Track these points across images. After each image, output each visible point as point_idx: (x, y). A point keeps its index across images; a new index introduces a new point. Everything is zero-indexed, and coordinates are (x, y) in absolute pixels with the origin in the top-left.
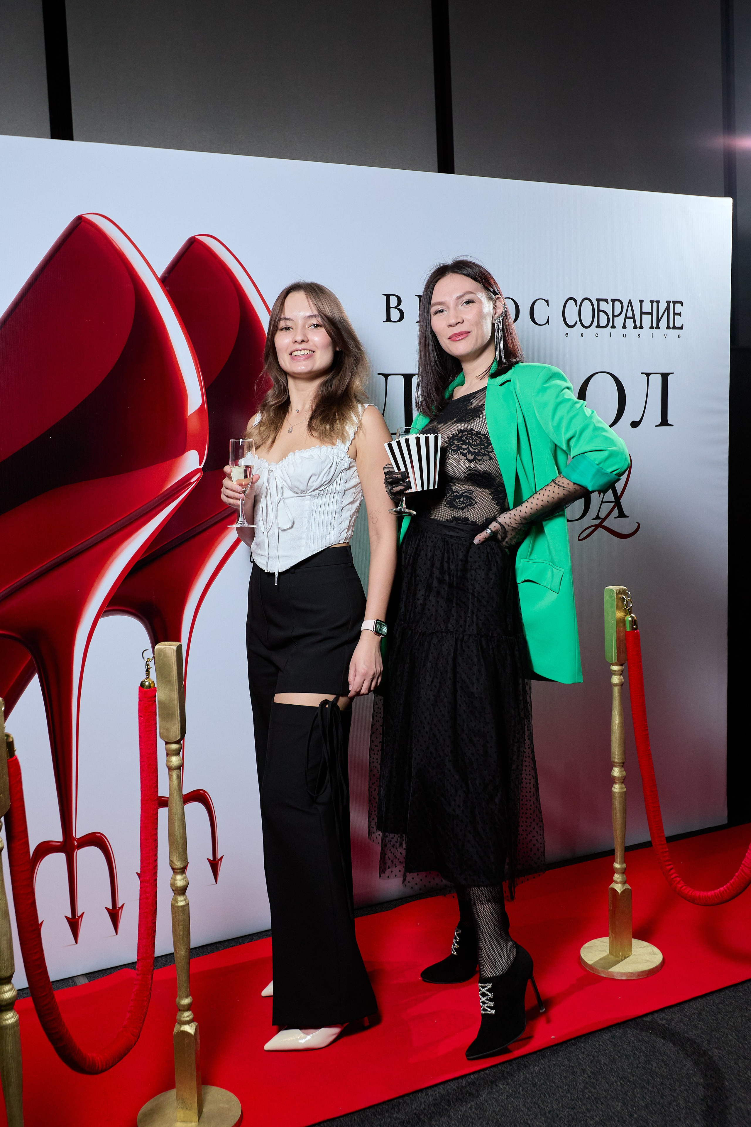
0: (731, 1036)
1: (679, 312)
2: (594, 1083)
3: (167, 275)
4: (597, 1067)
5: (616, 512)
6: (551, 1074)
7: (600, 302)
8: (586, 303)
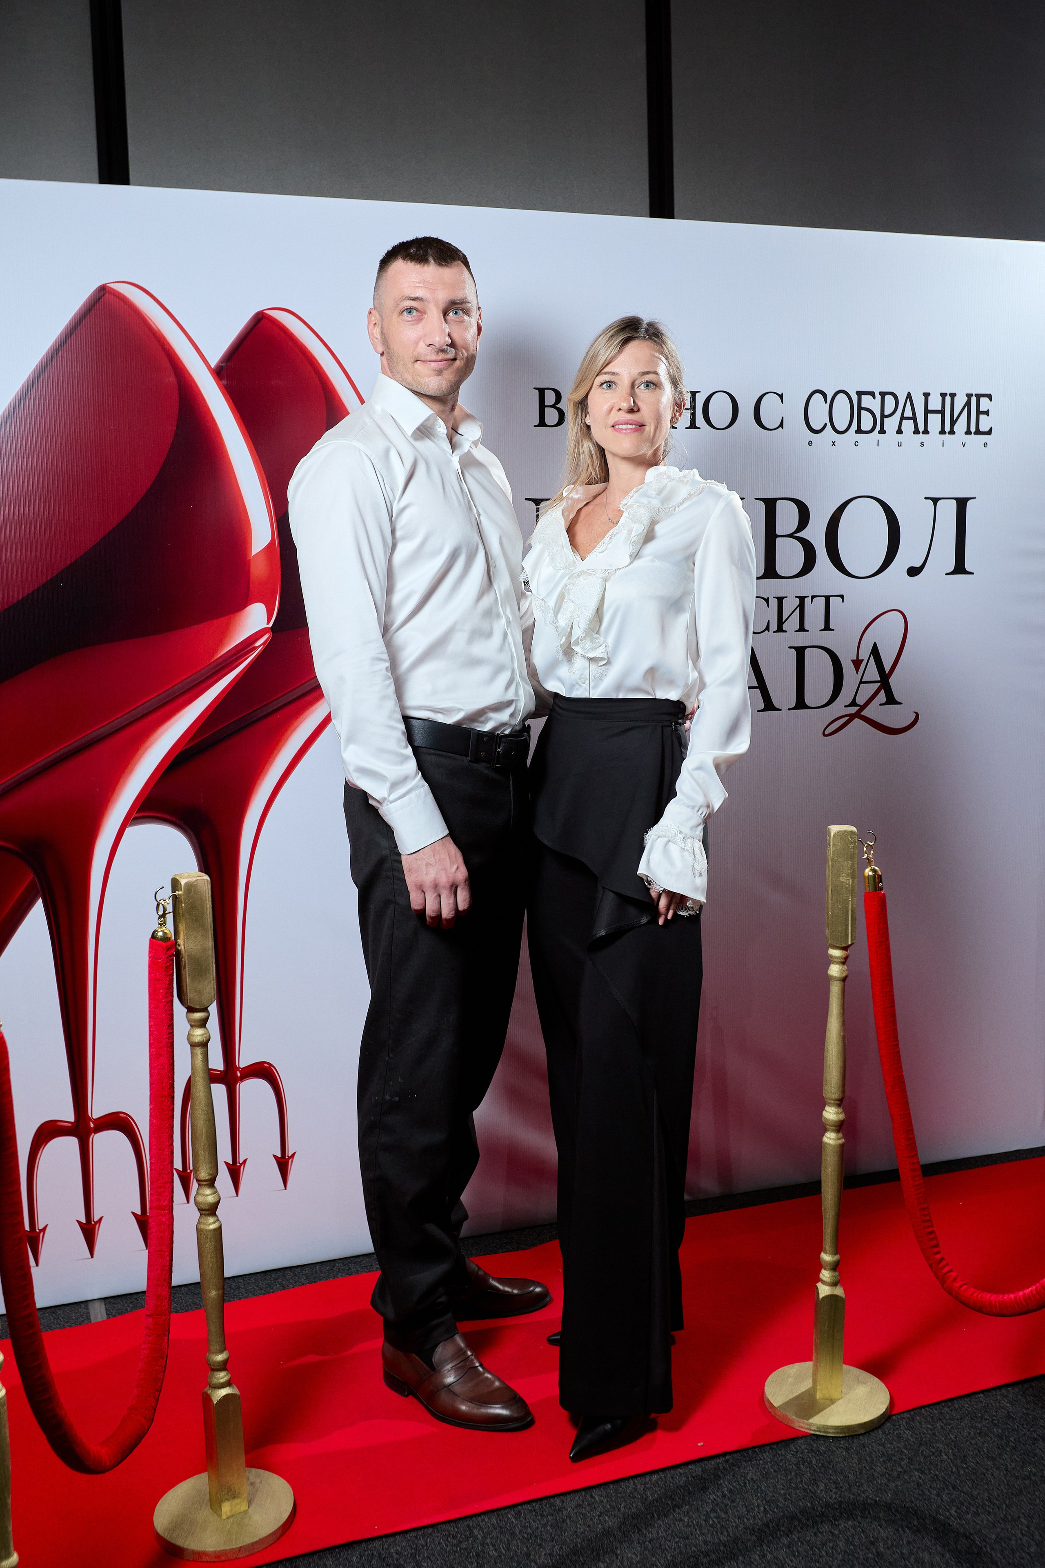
0: (946, 1455)
1: (986, 410)
2: (728, 1505)
3: (223, 364)
4: (738, 1482)
5: (882, 697)
7: (863, 397)
8: (841, 397)
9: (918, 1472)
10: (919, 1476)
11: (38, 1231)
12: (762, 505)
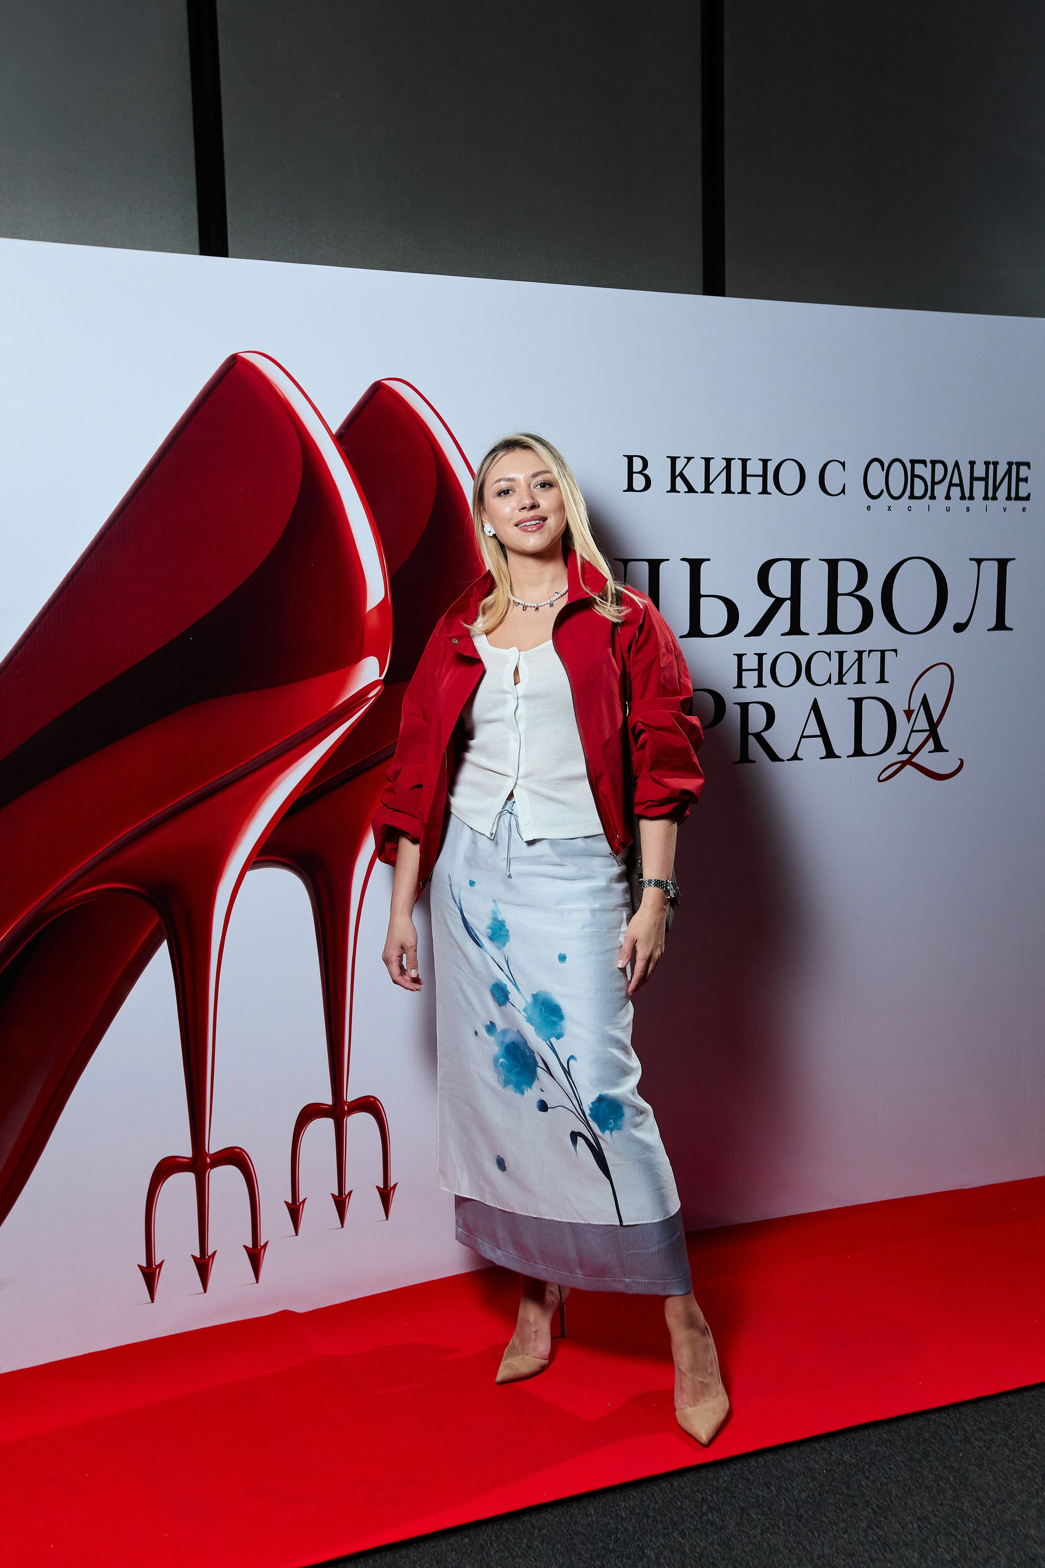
1: (1025, 477)
3: (343, 431)
6: (823, 1504)
7: (916, 465)
8: (897, 465)
11: (154, 1267)
12: (825, 566)
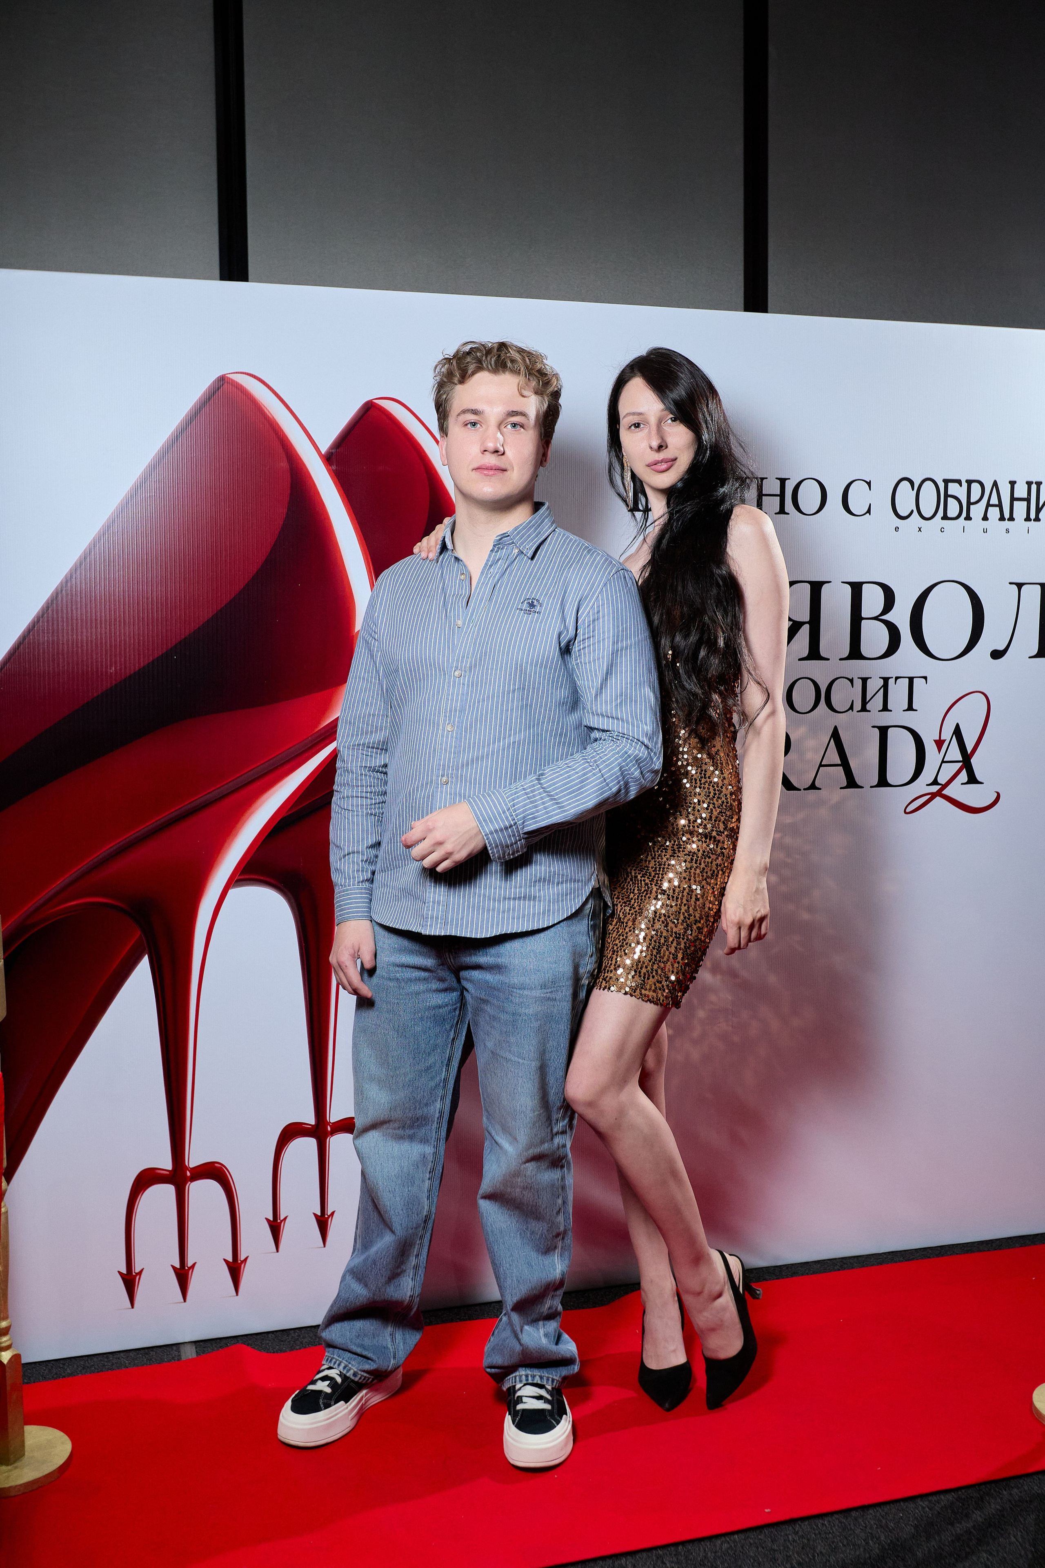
3: (333, 451)
4: (808, 1555)
7: (950, 484)
8: (928, 485)
9: (986, 1553)
10: (988, 1558)
11: (134, 1274)
12: (848, 588)
